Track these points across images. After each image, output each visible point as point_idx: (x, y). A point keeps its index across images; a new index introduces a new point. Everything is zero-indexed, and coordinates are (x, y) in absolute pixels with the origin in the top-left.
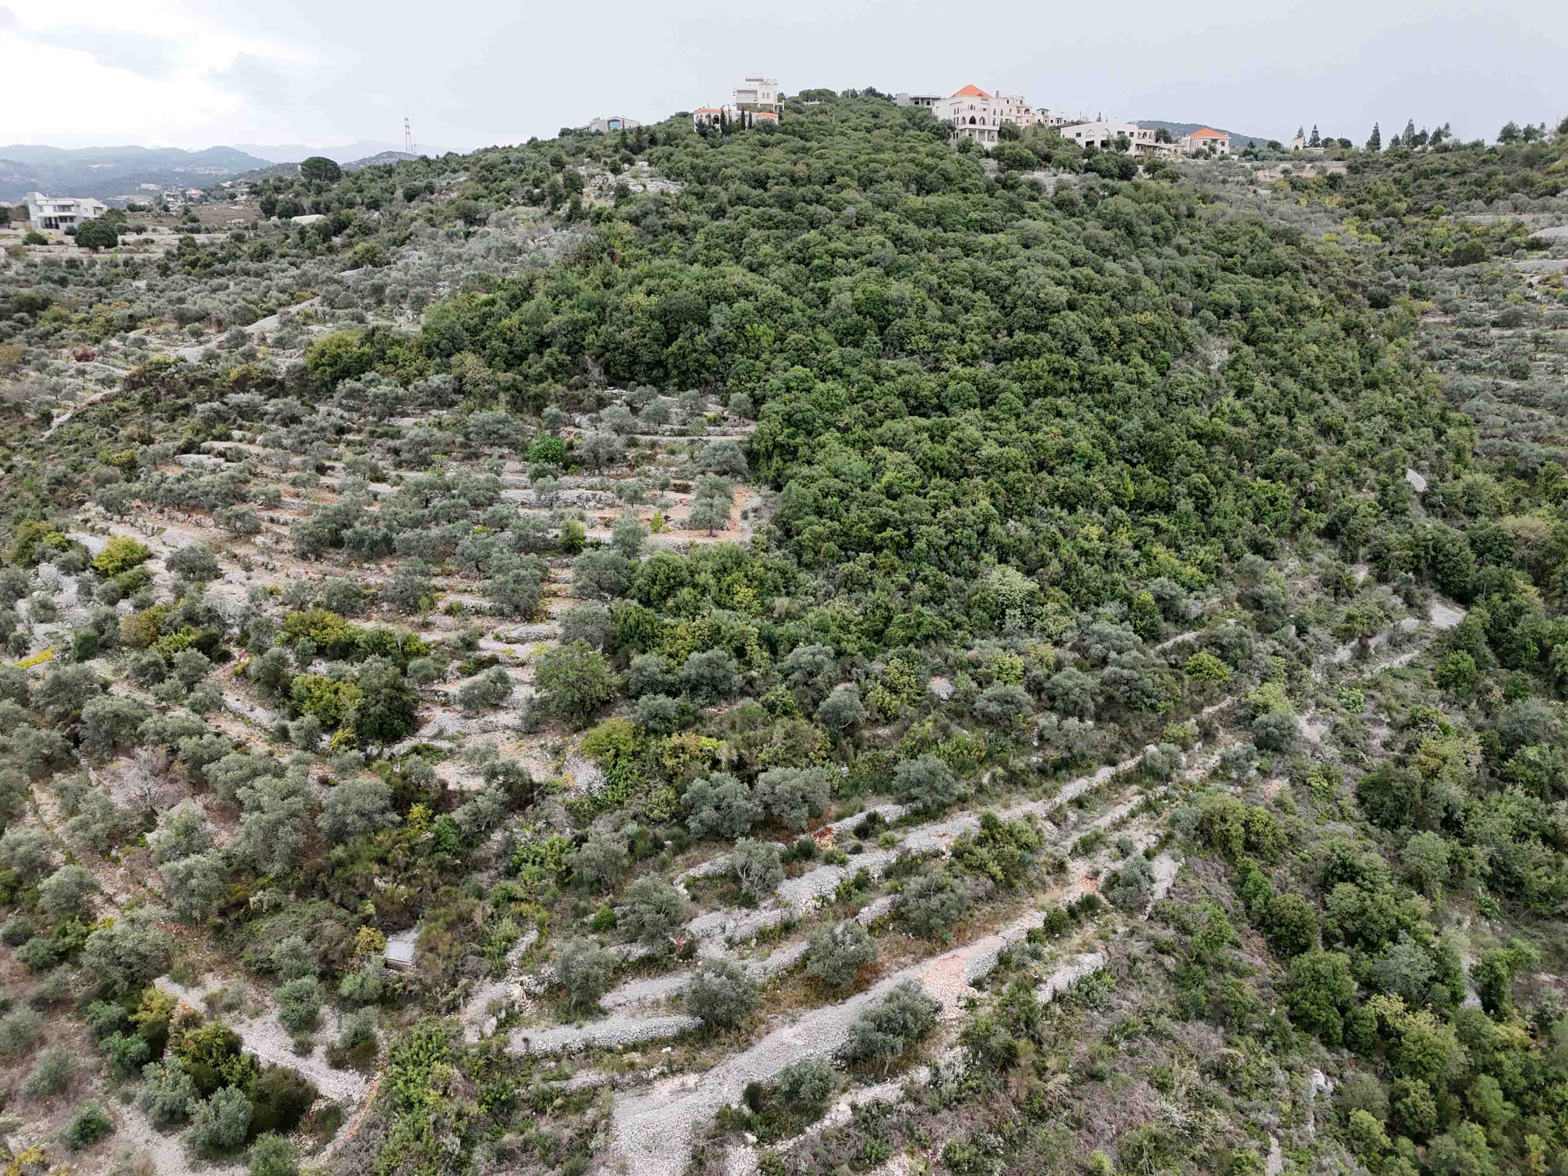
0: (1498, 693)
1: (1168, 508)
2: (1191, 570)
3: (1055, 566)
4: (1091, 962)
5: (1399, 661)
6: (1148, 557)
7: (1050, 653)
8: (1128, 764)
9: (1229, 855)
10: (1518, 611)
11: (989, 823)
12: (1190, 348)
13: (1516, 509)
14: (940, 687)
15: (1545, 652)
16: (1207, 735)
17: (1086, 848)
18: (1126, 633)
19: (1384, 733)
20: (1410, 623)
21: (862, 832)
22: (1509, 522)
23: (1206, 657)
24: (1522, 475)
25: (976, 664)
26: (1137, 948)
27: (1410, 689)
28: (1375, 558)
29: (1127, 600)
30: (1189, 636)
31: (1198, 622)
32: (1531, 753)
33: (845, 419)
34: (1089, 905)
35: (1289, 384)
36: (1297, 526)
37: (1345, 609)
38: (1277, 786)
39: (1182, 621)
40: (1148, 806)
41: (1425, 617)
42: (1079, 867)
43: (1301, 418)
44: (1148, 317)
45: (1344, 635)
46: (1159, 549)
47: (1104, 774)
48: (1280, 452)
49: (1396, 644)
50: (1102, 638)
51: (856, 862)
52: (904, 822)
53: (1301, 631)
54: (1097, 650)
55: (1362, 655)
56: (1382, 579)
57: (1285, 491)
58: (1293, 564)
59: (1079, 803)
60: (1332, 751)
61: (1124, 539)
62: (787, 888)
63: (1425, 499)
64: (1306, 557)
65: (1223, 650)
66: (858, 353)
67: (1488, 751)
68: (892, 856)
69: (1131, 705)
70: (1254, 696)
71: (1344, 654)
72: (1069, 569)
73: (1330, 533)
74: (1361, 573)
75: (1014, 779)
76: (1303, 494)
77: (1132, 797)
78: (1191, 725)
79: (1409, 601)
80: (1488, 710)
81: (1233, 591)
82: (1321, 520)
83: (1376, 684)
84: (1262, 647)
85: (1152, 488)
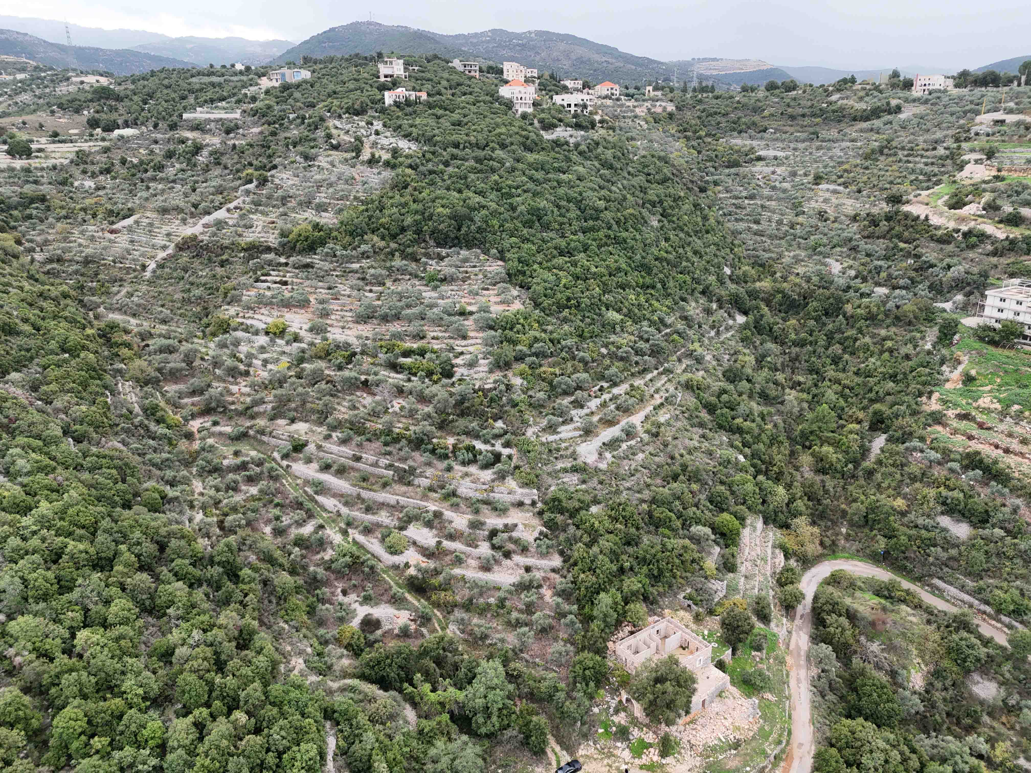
0: (758, 343)
1: (653, 287)
2: (665, 309)
3: (625, 310)
4: (668, 416)
5: (729, 335)
6: (651, 305)
7: (633, 338)
8: (661, 369)
9: (693, 391)
10: (762, 316)
11: (632, 386)
12: (646, 222)
13: (760, 280)
14: (604, 351)
15: (771, 329)
16: (680, 360)
17: (657, 391)
18: (652, 330)
19: (727, 357)
20: (731, 322)
21: (600, 390)
22: (758, 284)
23: (675, 336)
24: (761, 265)
25: (613, 343)
26: (678, 412)
27: (733, 343)
28: (718, 300)
29: (649, 320)
30: (668, 331)
31: (670, 326)
32: (769, 359)
33: (539, 259)
34: (662, 404)
35: (682, 235)
36: (693, 291)
37: (711, 319)
38: (701, 373)
39: (666, 326)
40: (669, 380)
41: (735, 320)
42: (656, 396)
43: (688, 249)
44: (631, 211)
45: (713, 327)
46: (653, 302)
47: (656, 372)
48: (684, 264)
49: (727, 329)
50: (647, 332)
51: (604, 397)
52: (611, 387)
53: (700, 327)
54: (646, 336)
55: (718, 333)
56: (721, 307)
57: (688, 278)
58: (693, 304)
59: (651, 380)
60: (714, 363)
61: (642, 299)
62: (589, 404)
63: (730, 277)
64: (697, 302)
65: (679, 334)
66: (533, 231)
67: (757, 360)
68: (610, 396)
69: (658, 352)
70: (691, 348)
71: (713, 333)
72: (630, 311)
73: (703, 293)
74: (714, 306)
75: (633, 375)
76: (693, 279)
77: (664, 378)
78: (675, 358)
79: (729, 315)
80: (755, 347)
81: (678, 315)
82: (700, 288)
83: (723, 343)
84: (690, 333)
85: (648, 280)
